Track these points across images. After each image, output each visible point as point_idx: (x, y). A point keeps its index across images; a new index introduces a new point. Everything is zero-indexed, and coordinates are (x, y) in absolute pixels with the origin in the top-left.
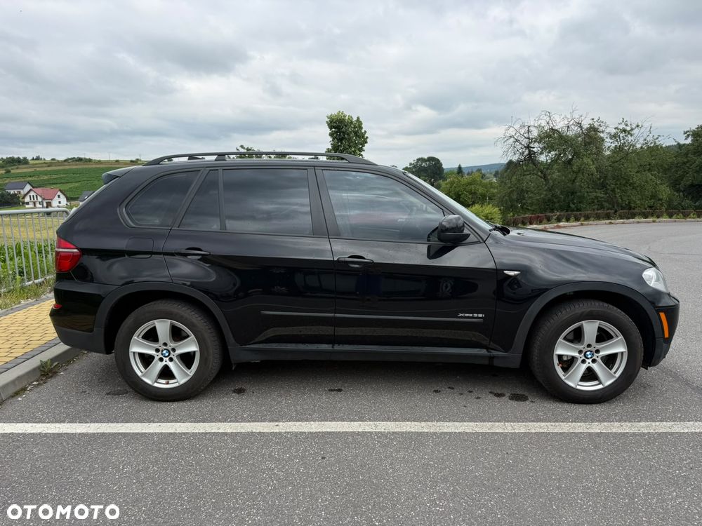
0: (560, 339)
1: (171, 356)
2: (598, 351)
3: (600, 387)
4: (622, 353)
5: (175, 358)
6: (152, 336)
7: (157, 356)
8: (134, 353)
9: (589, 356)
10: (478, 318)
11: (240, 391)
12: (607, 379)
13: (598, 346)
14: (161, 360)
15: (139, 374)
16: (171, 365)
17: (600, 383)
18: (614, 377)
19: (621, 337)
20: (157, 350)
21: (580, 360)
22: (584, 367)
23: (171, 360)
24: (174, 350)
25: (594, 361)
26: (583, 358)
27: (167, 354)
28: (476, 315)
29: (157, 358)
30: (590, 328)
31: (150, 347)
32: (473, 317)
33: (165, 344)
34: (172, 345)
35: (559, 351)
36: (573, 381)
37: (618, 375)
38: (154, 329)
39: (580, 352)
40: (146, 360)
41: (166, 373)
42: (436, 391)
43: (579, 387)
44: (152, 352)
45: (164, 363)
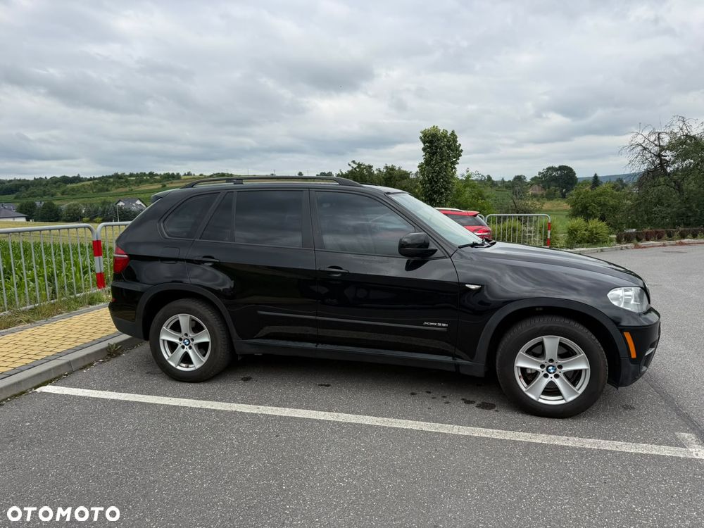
0: (521, 352)
1: (191, 345)
2: (560, 367)
3: (563, 402)
4: (586, 370)
5: (193, 347)
6: (176, 327)
7: (180, 344)
8: (164, 340)
9: (552, 371)
10: (441, 327)
11: (246, 379)
12: (569, 395)
13: (560, 362)
14: (183, 347)
15: (166, 357)
16: (190, 352)
17: (563, 399)
18: (578, 393)
19: (583, 354)
20: (181, 339)
21: (542, 374)
22: (546, 381)
23: (190, 348)
24: (193, 340)
25: (557, 376)
26: (546, 372)
27: (187, 343)
28: (440, 324)
29: (180, 346)
30: (551, 344)
31: (176, 337)
32: (437, 326)
33: (186, 335)
34: (191, 335)
35: (520, 363)
36: (535, 393)
37: (580, 392)
38: (178, 322)
39: (542, 366)
40: (173, 346)
41: (186, 359)
42: (413, 394)
43: (540, 401)
44: (177, 341)
45: (185, 350)
